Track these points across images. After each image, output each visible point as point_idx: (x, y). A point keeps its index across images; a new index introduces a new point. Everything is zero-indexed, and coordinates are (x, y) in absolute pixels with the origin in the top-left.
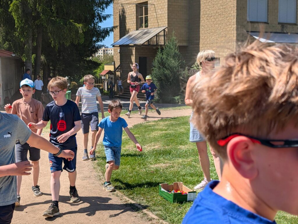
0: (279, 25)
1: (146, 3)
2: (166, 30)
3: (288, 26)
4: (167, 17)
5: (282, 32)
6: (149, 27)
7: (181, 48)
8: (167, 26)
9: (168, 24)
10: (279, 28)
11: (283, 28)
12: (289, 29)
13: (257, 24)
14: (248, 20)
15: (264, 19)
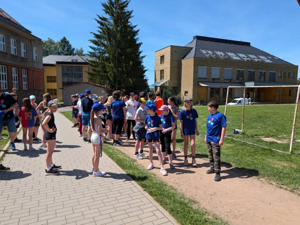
1: (163, 70)
3: (216, 79)
4: (170, 76)
5: (213, 82)
6: (164, 79)
7: (174, 87)
8: (169, 79)
10: (212, 80)
12: (216, 81)
13: (202, 79)
14: (198, 77)
15: (205, 77)
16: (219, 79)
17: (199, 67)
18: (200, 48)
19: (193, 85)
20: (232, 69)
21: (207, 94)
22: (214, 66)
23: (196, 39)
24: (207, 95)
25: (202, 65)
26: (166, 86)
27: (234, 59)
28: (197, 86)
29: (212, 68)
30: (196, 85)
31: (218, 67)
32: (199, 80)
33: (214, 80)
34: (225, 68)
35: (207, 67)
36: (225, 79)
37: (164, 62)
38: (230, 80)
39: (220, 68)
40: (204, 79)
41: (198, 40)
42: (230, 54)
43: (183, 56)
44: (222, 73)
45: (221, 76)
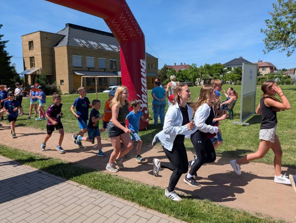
0: (87, 68)
1: (33, 57)
2: (42, 69)
4: (41, 63)
6: (35, 67)
7: (47, 76)
8: (42, 67)
9: (42, 66)
10: (87, 70)
12: (92, 70)
13: (77, 68)
14: (73, 66)
15: (80, 66)
16: (94, 68)
17: (73, 56)
18: (73, 37)
19: (69, 74)
20: (105, 59)
21: (83, 82)
22: (88, 56)
23: (68, 27)
24: (83, 84)
25: (76, 54)
26: (39, 75)
27: (107, 50)
28: (72, 75)
29: (87, 57)
31: (93, 56)
32: (74, 69)
33: (89, 70)
34: (99, 58)
35: (81, 56)
36: (99, 68)
37: (33, 48)
38: (105, 69)
39: (94, 58)
40: (79, 68)
41: (70, 28)
42: (103, 45)
43: (55, 44)
44: (96, 62)
45: (95, 66)
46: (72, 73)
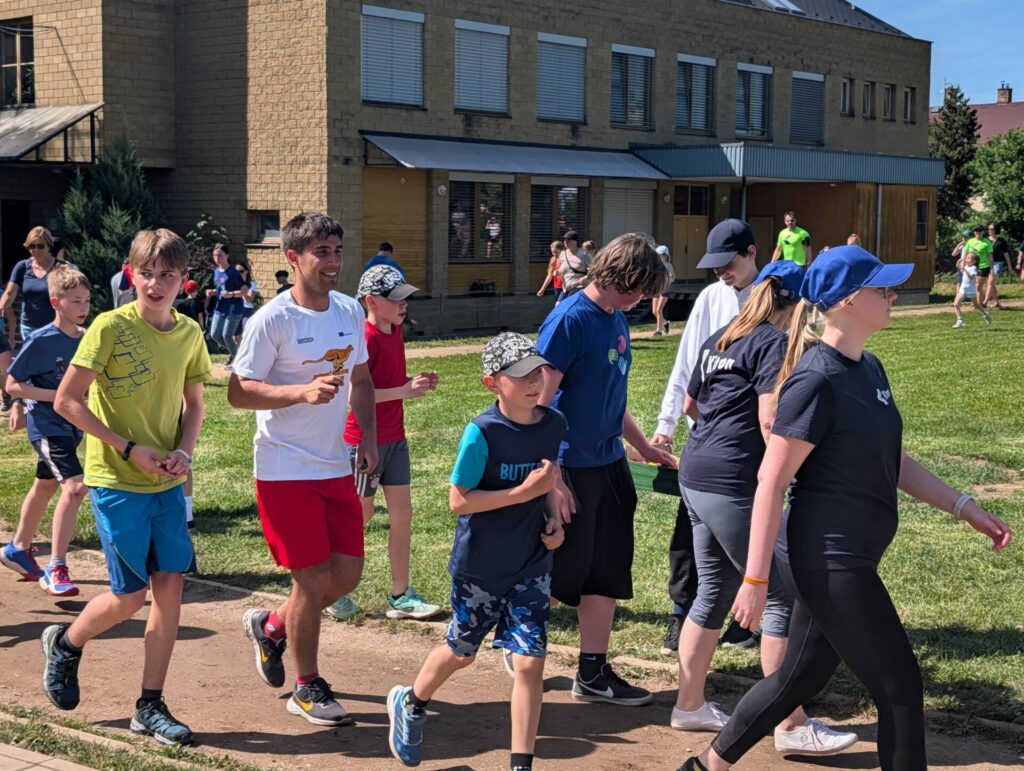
0: (457, 116)
3: (485, 119)
4: (100, 72)
5: (468, 136)
6: (39, 103)
8: (101, 103)
9: (104, 94)
10: (456, 127)
11: (469, 125)
12: (486, 129)
13: (390, 111)
14: (364, 95)
15: (412, 96)
16: (505, 116)
17: (367, 9)
19: (332, 159)
20: (582, 42)
21: (428, 231)
22: (467, 15)
24: (428, 243)
26: (71, 166)
28: (356, 169)
29: (460, 23)
30: (347, 161)
31: (498, 22)
32: (370, 119)
33: (473, 129)
34: (543, 36)
35: (419, 17)
36: (540, 120)
38: (575, 127)
39: (505, 30)
40: (404, 113)
44: (519, 68)
45: (515, 96)
46: (355, 153)
